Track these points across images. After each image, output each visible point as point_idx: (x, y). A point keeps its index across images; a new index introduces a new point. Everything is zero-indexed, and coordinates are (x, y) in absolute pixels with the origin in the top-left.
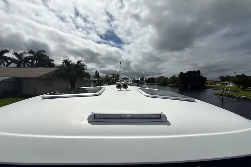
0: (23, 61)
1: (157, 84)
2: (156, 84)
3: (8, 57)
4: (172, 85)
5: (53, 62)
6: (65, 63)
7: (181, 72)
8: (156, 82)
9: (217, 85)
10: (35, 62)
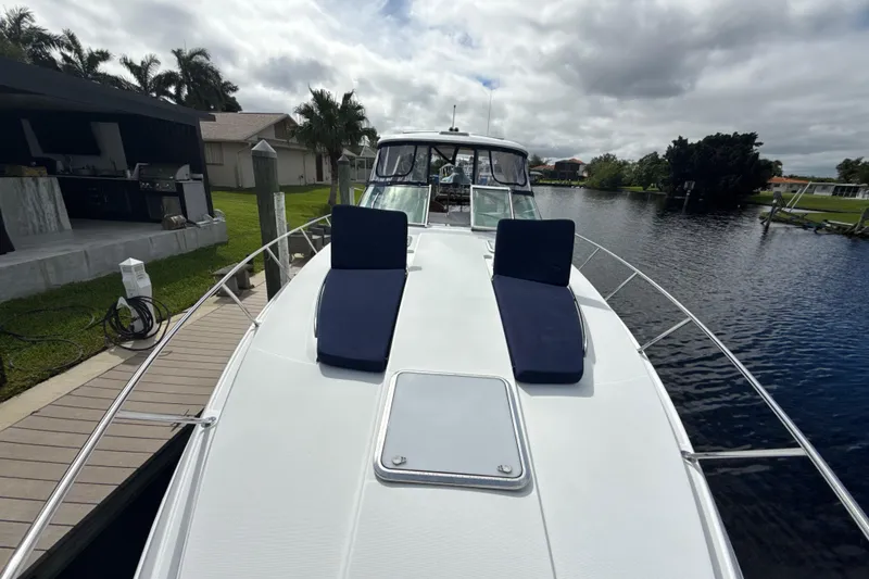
0: (152, 91)
1: (584, 186)
2: (581, 183)
3: (112, 77)
4: (639, 189)
5: (232, 95)
6: (317, 102)
7: (680, 138)
8: (582, 178)
9: (816, 193)
10: (186, 92)
